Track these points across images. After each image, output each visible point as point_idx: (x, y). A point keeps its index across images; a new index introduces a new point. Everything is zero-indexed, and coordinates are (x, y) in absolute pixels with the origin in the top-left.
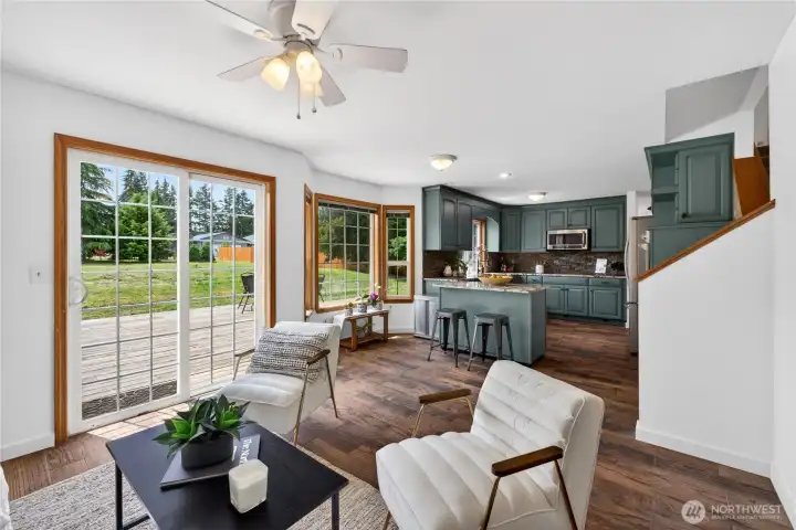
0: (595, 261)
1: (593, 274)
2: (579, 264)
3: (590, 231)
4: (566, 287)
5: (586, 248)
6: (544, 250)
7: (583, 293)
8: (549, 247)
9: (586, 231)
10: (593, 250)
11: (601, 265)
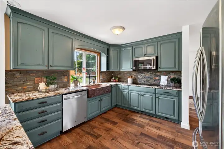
0: (160, 76)
1: (158, 85)
2: (151, 78)
3: (157, 58)
4: (142, 93)
5: (154, 68)
6: (131, 70)
7: (152, 97)
8: (135, 68)
9: (155, 58)
10: (159, 70)
11: (164, 80)
